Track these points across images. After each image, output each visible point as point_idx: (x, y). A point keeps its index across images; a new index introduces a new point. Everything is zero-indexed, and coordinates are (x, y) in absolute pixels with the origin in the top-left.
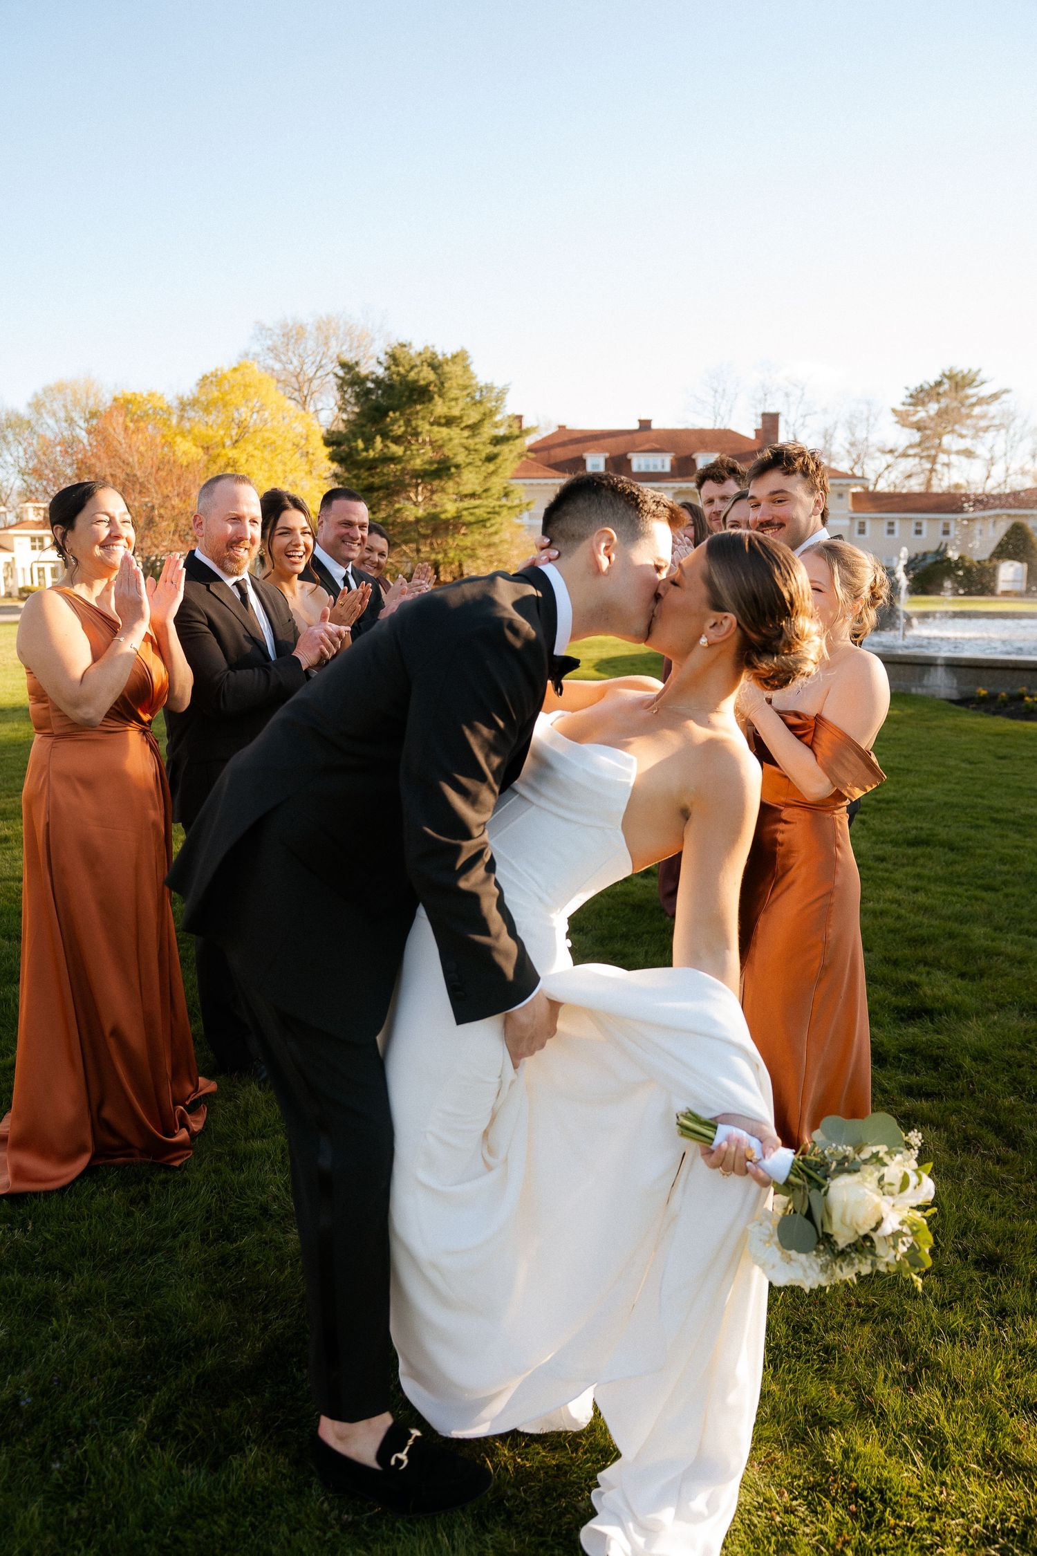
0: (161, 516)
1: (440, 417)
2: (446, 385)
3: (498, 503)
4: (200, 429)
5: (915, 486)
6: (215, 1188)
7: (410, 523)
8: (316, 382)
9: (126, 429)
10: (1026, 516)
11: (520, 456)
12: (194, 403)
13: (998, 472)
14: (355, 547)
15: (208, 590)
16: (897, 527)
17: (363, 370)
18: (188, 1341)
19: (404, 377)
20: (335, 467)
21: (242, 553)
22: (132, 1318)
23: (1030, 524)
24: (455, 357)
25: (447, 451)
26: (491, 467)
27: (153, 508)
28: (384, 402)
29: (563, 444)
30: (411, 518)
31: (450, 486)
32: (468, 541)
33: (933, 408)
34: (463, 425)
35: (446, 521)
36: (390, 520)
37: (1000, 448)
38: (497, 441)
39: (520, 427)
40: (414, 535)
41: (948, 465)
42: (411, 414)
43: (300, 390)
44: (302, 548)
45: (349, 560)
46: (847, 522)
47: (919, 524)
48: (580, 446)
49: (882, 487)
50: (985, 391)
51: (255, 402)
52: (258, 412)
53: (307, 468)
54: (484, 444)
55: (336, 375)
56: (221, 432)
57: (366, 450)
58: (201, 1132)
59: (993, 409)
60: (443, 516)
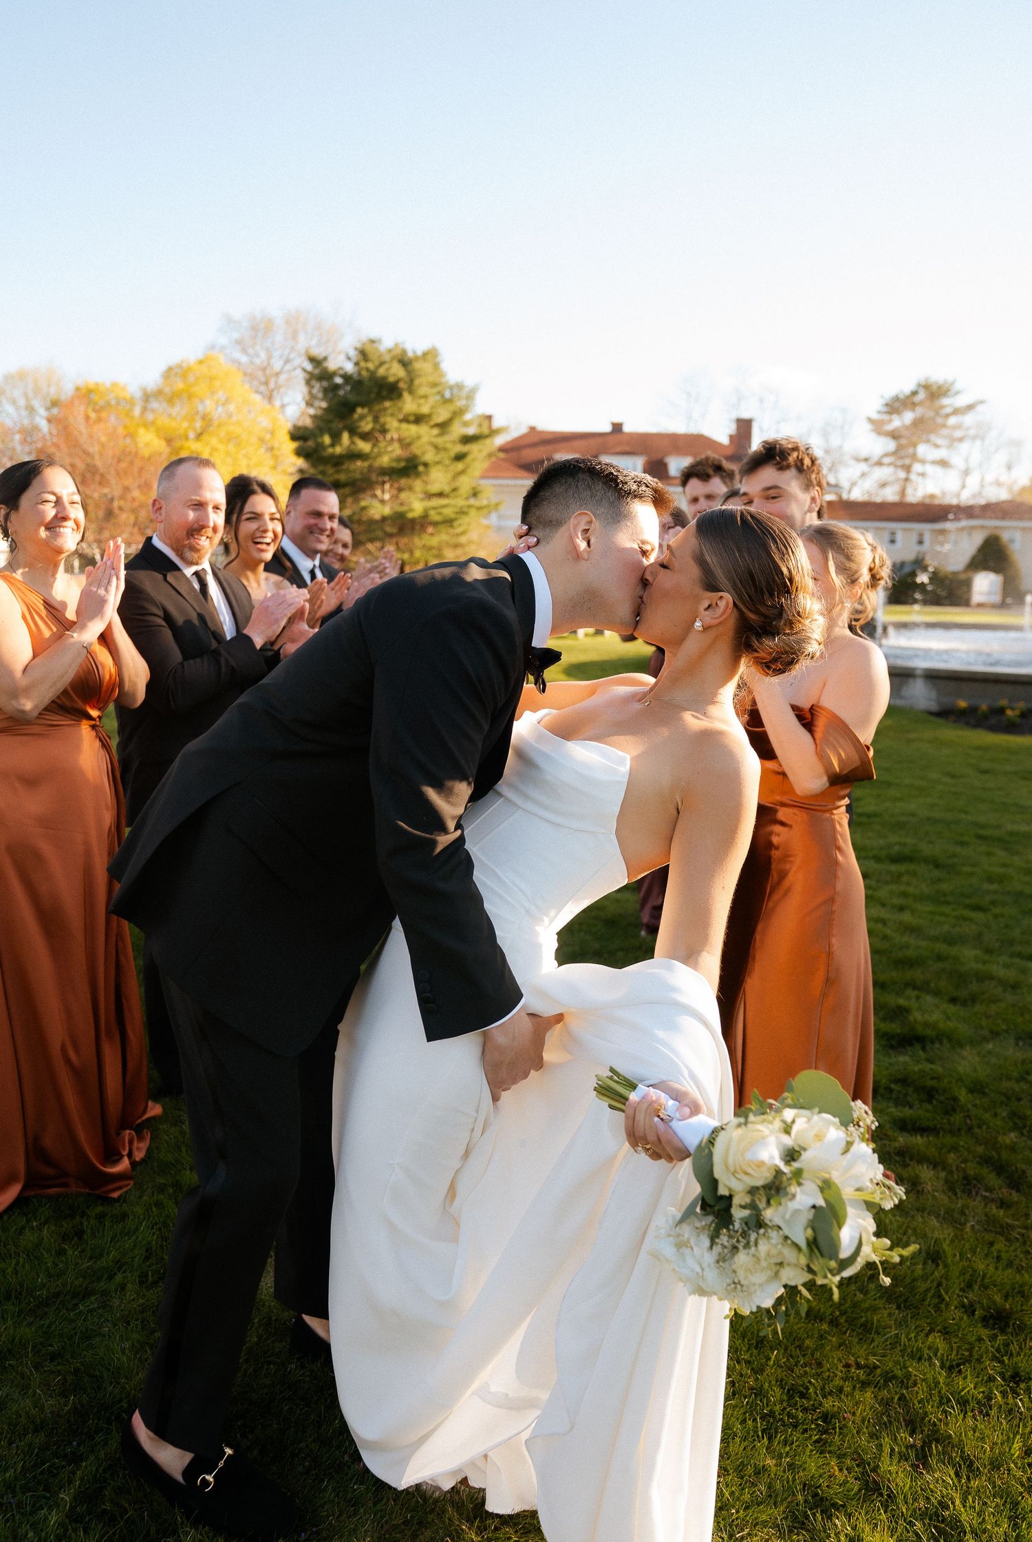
0: (121, 508)
1: (409, 415)
2: (416, 382)
3: (466, 503)
4: (163, 421)
5: (890, 495)
6: (156, 1224)
7: (376, 522)
8: (283, 377)
9: (87, 418)
10: (1002, 528)
11: (490, 455)
12: (159, 394)
13: (973, 483)
14: (324, 538)
15: (165, 579)
17: (332, 365)
18: (120, 1401)
19: (373, 374)
20: (300, 462)
21: (203, 542)
22: (59, 1373)
24: (425, 354)
25: (415, 449)
26: (460, 466)
27: (112, 500)
28: (352, 398)
29: (534, 445)
30: (377, 517)
31: (418, 484)
32: (434, 542)
34: (432, 423)
35: (413, 521)
36: (356, 518)
37: (976, 458)
38: (467, 440)
39: (490, 427)
40: (379, 533)
41: (923, 475)
42: (379, 411)
43: (266, 383)
44: (270, 535)
45: (316, 552)
47: (892, 533)
48: (550, 448)
49: (857, 495)
51: (221, 395)
52: (223, 405)
53: (271, 463)
54: (453, 442)
55: (304, 370)
56: (185, 425)
57: (333, 445)
58: (143, 1161)
59: (968, 419)
60: (410, 515)
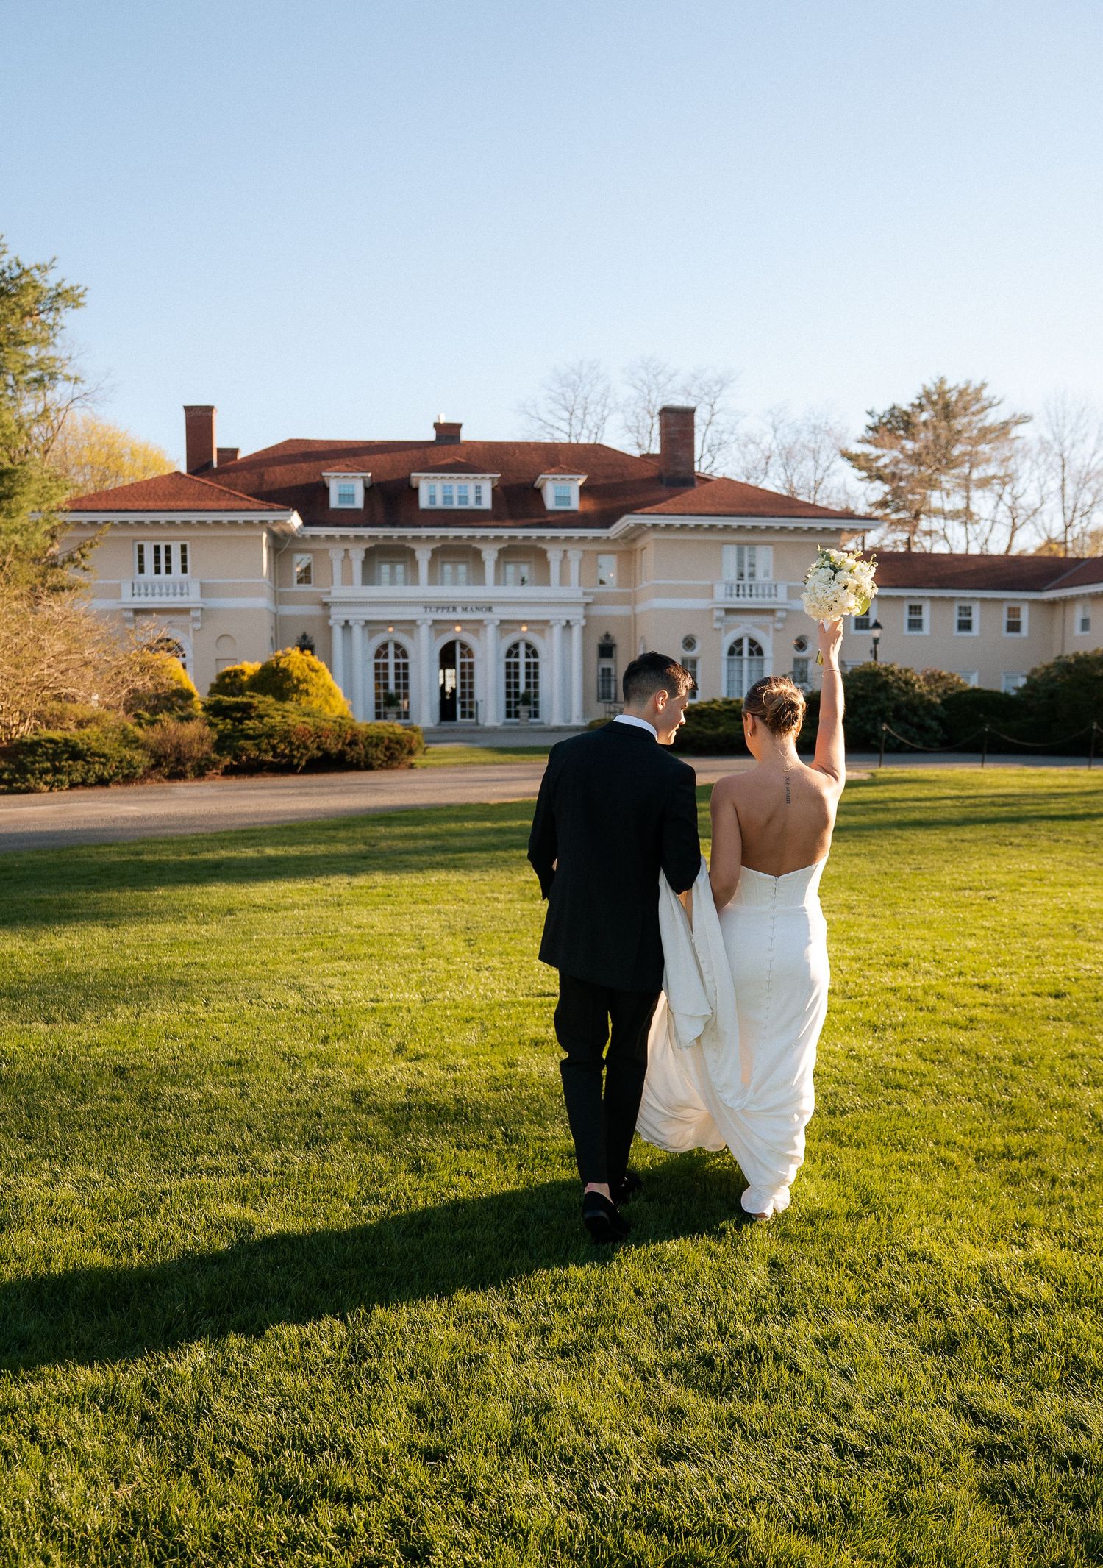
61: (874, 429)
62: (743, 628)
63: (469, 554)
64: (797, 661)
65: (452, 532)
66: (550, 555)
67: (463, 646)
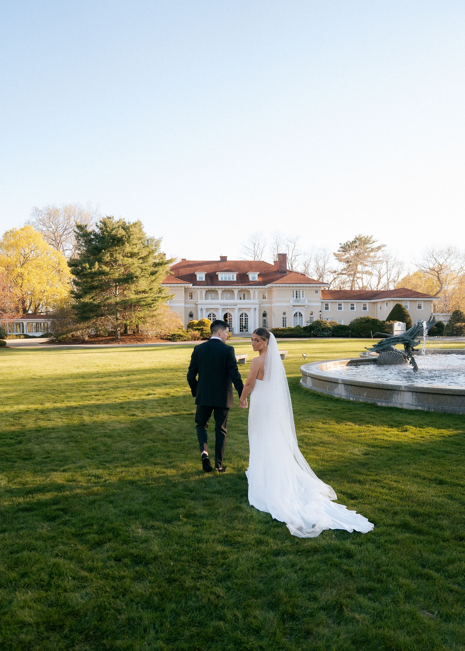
1: (128, 253)
2: (131, 237)
3: (157, 296)
7: (113, 305)
8: (64, 237)
10: (402, 301)
11: (167, 272)
16: (342, 306)
17: (89, 229)
19: (109, 233)
20: (73, 277)
23: (403, 304)
24: (135, 224)
25: (131, 270)
26: (153, 277)
28: (99, 245)
29: (185, 267)
30: (113, 303)
31: (133, 287)
32: (141, 314)
33: (352, 253)
34: (139, 257)
35: (131, 304)
38: (156, 265)
40: (114, 311)
42: (113, 251)
43: (55, 240)
46: (320, 304)
47: (352, 305)
48: (193, 268)
50: (375, 245)
51: (33, 245)
52: (34, 250)
53: (59, 278)
54: (149, 266)
55: (75, 232)
56: (15, 260)
57: (90, 268)
59: (379, 253)
60: (129, 302)
61: (342, 248)
62: (297, 310)
63: (232, 292)
64: (310, 318)
65: (227, 287)
66: (251, 292)
67: (229, 314)
